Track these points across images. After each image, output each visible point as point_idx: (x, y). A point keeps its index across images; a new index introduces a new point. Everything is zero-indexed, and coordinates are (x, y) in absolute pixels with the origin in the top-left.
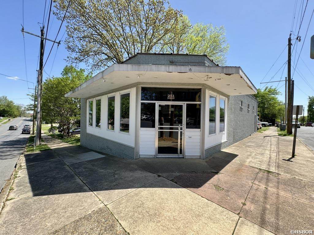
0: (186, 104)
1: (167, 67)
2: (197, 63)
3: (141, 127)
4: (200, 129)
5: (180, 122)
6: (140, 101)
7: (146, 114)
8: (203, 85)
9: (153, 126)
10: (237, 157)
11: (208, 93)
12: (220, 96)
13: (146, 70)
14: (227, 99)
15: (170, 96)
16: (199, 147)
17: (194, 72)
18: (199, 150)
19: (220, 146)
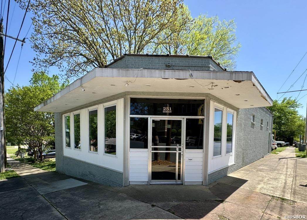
0: (185, 120)
1: (163, 72)
2: (200, 67)
3: (131, 147)
4: (203, 150)
5: (179, 142)
6: (129, 116)
7: (136, 132)
8: (207, 95)
9: (146, 147)
10: (247, 183)
11: (213, 105)
12: (228, 108)
13: (136, 75)
14: (235, 113)
15: (166, 109)
16: (201, 171)
17: (196, 78)
18: (201, 175)
19: (226, 170)
